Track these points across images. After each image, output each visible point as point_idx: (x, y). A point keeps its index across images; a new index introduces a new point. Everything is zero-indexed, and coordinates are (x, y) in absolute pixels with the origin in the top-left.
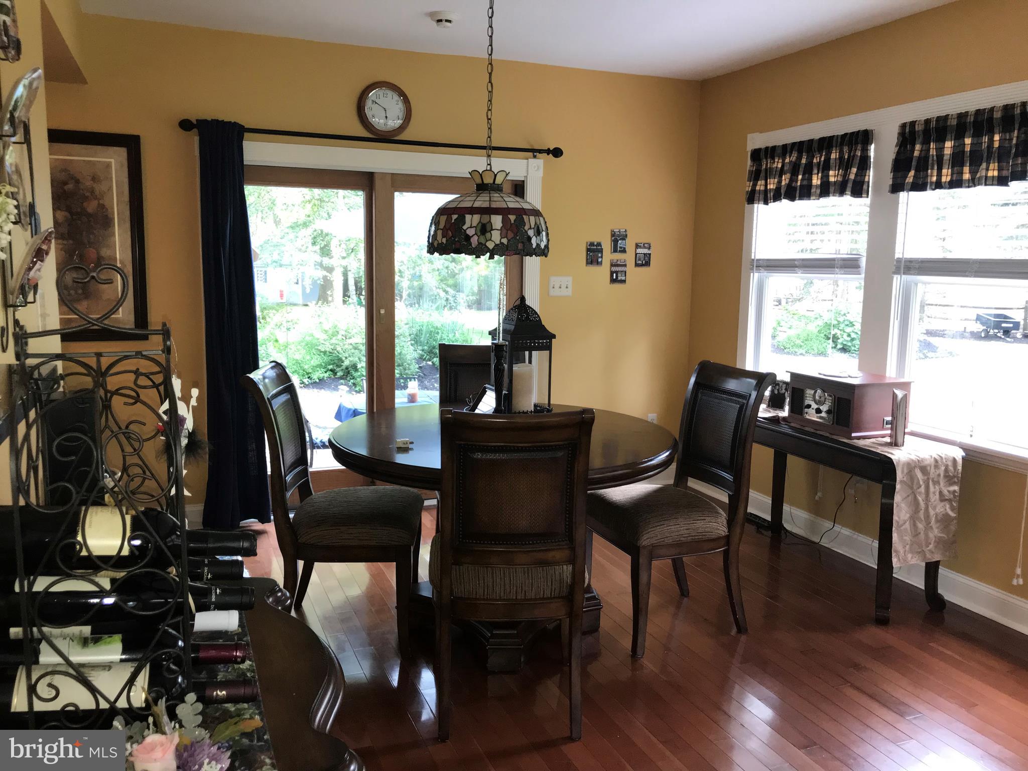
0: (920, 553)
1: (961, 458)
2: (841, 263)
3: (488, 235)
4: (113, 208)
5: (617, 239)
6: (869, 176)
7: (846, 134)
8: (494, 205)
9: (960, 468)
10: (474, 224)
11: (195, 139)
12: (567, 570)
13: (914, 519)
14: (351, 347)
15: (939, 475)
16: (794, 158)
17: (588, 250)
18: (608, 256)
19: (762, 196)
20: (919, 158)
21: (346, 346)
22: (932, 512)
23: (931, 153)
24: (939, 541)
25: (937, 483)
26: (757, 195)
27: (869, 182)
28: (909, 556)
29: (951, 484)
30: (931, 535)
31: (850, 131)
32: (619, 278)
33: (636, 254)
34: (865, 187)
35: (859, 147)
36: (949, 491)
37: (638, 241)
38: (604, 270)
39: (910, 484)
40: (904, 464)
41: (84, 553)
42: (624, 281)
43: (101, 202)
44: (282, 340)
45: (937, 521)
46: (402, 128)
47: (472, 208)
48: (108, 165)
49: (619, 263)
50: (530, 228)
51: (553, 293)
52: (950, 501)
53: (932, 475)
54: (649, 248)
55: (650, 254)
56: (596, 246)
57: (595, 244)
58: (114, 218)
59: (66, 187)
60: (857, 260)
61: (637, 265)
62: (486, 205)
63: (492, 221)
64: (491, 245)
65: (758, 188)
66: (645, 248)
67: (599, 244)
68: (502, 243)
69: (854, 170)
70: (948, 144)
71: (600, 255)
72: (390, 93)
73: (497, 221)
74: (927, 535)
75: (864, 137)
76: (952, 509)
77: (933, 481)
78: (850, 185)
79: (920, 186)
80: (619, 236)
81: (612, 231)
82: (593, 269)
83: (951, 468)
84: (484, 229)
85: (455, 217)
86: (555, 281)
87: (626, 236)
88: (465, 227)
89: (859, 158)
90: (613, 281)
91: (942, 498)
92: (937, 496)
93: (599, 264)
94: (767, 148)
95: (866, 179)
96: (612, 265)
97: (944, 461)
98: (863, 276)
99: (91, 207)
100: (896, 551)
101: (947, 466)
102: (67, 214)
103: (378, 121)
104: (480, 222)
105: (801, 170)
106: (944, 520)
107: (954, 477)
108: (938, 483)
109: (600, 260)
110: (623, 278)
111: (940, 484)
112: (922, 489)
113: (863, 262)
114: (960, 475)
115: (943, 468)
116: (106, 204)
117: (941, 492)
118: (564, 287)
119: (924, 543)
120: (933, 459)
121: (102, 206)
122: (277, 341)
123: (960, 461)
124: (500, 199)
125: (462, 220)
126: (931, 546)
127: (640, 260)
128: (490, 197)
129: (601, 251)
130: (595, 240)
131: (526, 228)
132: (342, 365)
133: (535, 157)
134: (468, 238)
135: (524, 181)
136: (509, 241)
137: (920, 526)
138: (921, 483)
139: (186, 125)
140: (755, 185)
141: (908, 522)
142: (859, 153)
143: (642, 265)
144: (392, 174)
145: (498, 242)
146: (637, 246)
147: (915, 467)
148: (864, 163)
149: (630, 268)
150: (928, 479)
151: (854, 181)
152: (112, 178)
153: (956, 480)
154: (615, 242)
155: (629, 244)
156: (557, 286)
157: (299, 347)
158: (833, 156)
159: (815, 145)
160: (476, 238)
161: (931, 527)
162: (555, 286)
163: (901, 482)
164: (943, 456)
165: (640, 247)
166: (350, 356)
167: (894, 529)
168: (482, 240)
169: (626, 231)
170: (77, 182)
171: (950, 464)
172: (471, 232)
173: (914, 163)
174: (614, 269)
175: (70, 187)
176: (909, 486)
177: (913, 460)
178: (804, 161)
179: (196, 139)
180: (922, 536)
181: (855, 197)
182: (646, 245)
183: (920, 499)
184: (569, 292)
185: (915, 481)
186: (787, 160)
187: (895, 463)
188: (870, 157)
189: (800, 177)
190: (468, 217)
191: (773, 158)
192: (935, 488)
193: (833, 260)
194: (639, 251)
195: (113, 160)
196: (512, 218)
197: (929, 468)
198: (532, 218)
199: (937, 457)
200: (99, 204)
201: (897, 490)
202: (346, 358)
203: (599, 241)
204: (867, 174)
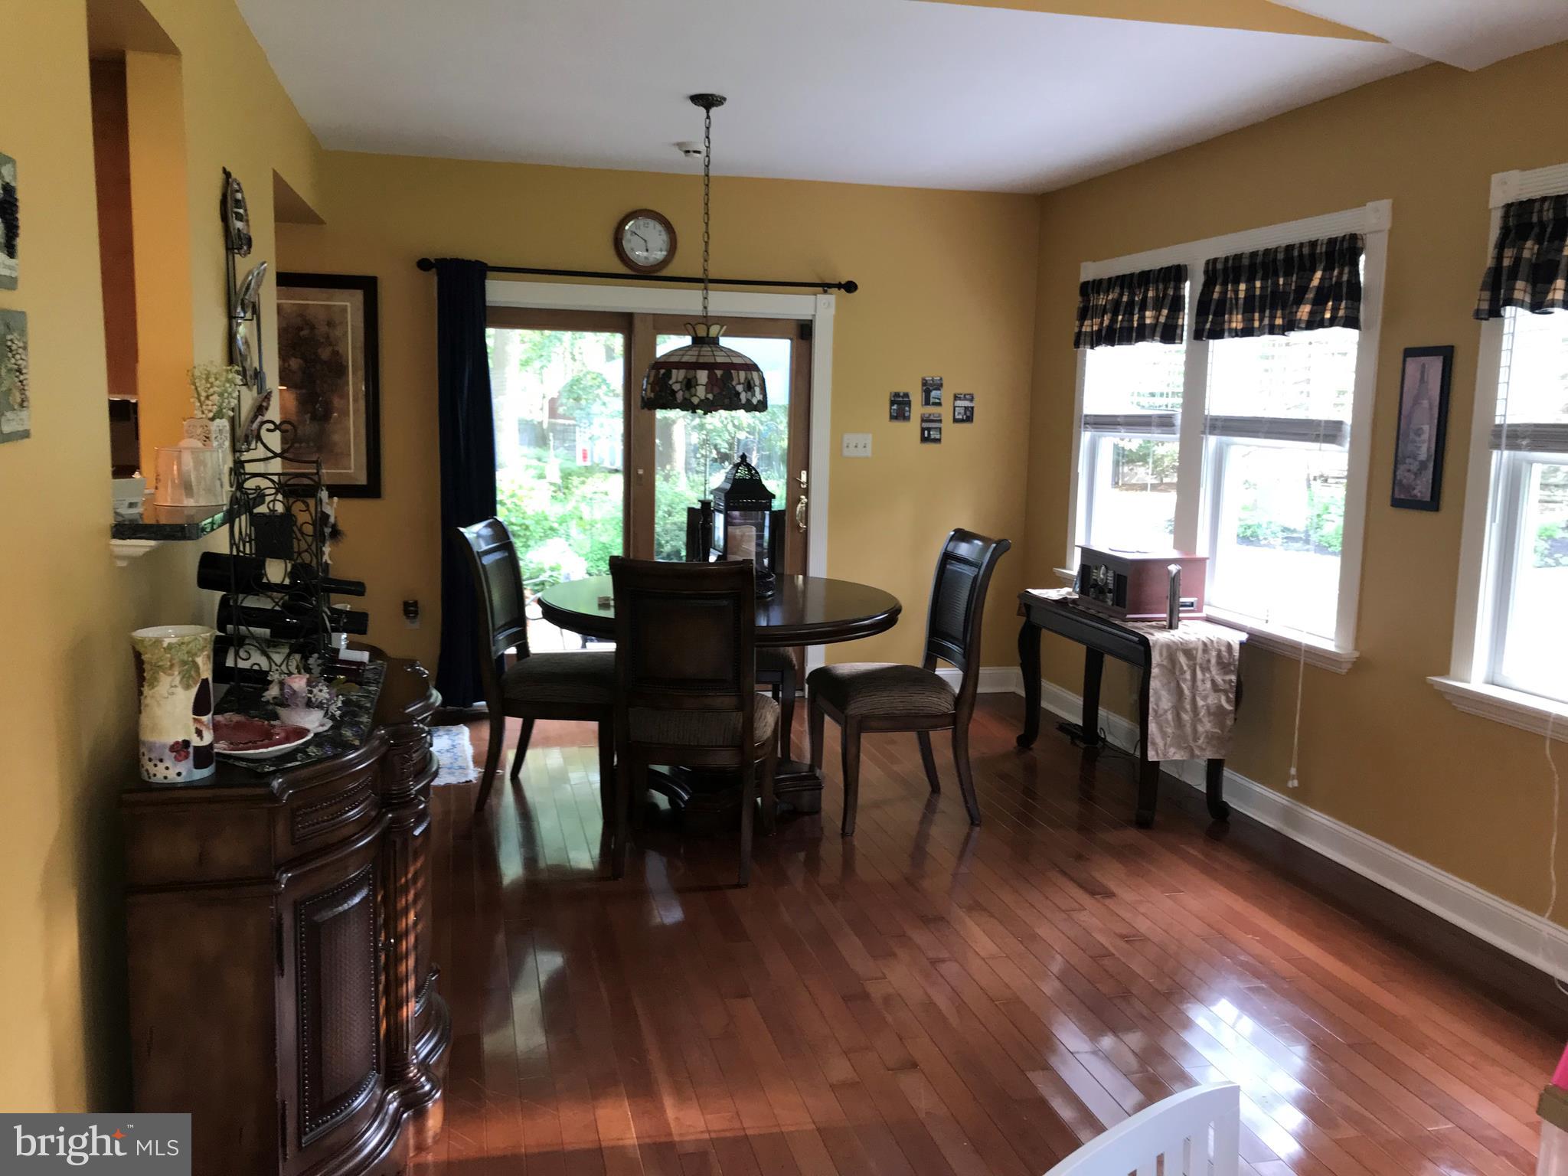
0: (1186, 748)
1: (1238, 643)
2: (1157, 420)
3: (693, 390)
4: (347, 357)
5: (929, 388)
6: (1183, 318)
7: (1162, 269)
8: (701, 360)
9: (1236, 654)
10: (680, 379)
11: (432, 278)
12: (737, 719)
13: (1178, 709)
14: (675, 527)
15: (1209, 661)
16: (1116, 295)
17: (892, 403)
18: (917, 409)
19: (1088, 339)
20: (1219, 300)
21: (669, 526)
22: (1200, 703)
23: (1229, 296)
24: (1211, 738)
25: (1206, 669)
26: (1082, 338)
27: (1183, 325)
28: (1172, 750)
29: (1226, 673)
30: (1200, 729)
31: (1165, 265)
32: (932, 437)
33: (955, 407)
34: (1179, 331)
35: (1172, 284)
36: (1223, 680)
37: (958, 391)
38: (914, 426)
39: (1170, 667)
40: (1162, 646)
41: (265, 580)
42: (938, 441)
43: (336, 348)
44: (586, 517)
45: (1209, 713)
46: (665, 262)
47: (679, 362)
48: (344, 310)
49: (932, 418)
50: (739, 383)
51: (846, 452)
52: (1225, 692)
53: (1199, 660)
54: (972, 400)
55: (972, 408)
56: (903, 397)
57: (901, 394)
58: (348, 366)
59: (302, 333)
60: (1170, 417)
61: (955, 421)
62: (693, 360)
63: (698, 377)
64: (695, 400)
65: (1084, 329)
66: (965, 399)
67: (906, 395)
68: (707, 399)
69: (1165, 312)
70: (1242, 287)
71: (907, 409)
72: (652, 223)
73: (703, 376)
74: (1195, 730)
75: (1176, 274)
76: (1228, 700)
77: (1201, 667)
78: (1159, 329)
79: (1217, 334)
80: (931, 385)
81: (924, 379)
82: (899, 425)
83: (1225, 654)
84: (690, 384)
85: (662, 371)
86: (850, 439)
87: (941, 385)
88: (671, 382)
89: (1170, 298)
90: (925, 439)
91: (1215, 687)
92: (1208, 685)
93: (907, 418)
94: (1094, 281)
95: (1180, 322)
96: (923, 421)
97: (1215, 645)
98: (1178, 436)
99: (325, 354)
100: (1154, 744)
101: (1219, 652)
102: (300, 361)
103: (639, 255)
104: (685, 377)
105: (1122, 309)
106: (1218, 713)
107: (1229, 664)
108: (1208, 669)
109: (907, 414)
110: (938, 437)
111: (1210, 672)
112: (1188, 676)
113: (1178, 421)
114: (1237, 663)
115: (1214, 653)
116: (340, 351)
117: (1213, 682)
118: (860, 446)
119: (1190, 738)
120: (1200, 643)
121: (336, 353)
122: (581, 518)
123: (1236, 647)
124: (711, 353)
125: (668, 375)
126: (1200, 742)
127: (959, 413)
128: (700, 351)
129: (909, 404)
130: (902, 390)
131: (734, 383)
132: (662, 552)
133: (825, 292)
134: (674, 393)
135: (811, 321)
136: (714, 396)
137: (1186, 717)
138: (1185, 668)
139: (424, 264)
140: (1081, 325)
141: (1170, 712)
142: (1171, 292)
143: (962, 421)
144: (654, 314)
145: (703, 398)
146: (956, 398)
147: (1177, 649)
148: (1177, 305)
149: (947, 424)
150: (1195, 664)
151: (1165, 324)
152: (347, 322)
153: (1232, 668)
154: (927, 393)
155: (945, 395)
156: (852, 446)
157: (608, 527)
158: (1151, 294)
159: (1135, 281)
160: (681, 393)
161: (1200, 720)
162: (850, 446)
163: (1159, 665)
164: (1214, 639)
165: (960, 399)
166: (672, 540)
167: (1150, 718)
168: (687, 396)
169: (941, 379)
170: (313, 328)
171: (1223, 649)
172: (676, 387)
173: (1213, 308)
174: (925, 425)
175: (305, 333)
176: (1170, 671)
177: (1174, 642)
178: (1125, 299)
179: (435, 279)
180: (1188, 729)
181: (1165, 343)
182: (967, 397)
183: (1184, 686)
184: (868, 452)
185: (1178, 666)
186: (1110, 297)
187: (1151, 644)
188: (1184, 296)
189: (1120, 318)
190: (674, 372)
191: (1098, 293)
192: (1204, 675)
193: (1150, 417)
194: (958, 403)
195: (348, 304)
196: (719, 373)
197: (1194, 652)
198: (742, 374)
199: (1205, 640)
200: (333, 351)
201: (1153, 675)
202: (667, 542)
203: (905, 391)
204: (1181, 316)
